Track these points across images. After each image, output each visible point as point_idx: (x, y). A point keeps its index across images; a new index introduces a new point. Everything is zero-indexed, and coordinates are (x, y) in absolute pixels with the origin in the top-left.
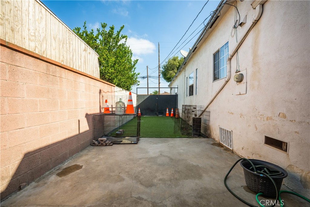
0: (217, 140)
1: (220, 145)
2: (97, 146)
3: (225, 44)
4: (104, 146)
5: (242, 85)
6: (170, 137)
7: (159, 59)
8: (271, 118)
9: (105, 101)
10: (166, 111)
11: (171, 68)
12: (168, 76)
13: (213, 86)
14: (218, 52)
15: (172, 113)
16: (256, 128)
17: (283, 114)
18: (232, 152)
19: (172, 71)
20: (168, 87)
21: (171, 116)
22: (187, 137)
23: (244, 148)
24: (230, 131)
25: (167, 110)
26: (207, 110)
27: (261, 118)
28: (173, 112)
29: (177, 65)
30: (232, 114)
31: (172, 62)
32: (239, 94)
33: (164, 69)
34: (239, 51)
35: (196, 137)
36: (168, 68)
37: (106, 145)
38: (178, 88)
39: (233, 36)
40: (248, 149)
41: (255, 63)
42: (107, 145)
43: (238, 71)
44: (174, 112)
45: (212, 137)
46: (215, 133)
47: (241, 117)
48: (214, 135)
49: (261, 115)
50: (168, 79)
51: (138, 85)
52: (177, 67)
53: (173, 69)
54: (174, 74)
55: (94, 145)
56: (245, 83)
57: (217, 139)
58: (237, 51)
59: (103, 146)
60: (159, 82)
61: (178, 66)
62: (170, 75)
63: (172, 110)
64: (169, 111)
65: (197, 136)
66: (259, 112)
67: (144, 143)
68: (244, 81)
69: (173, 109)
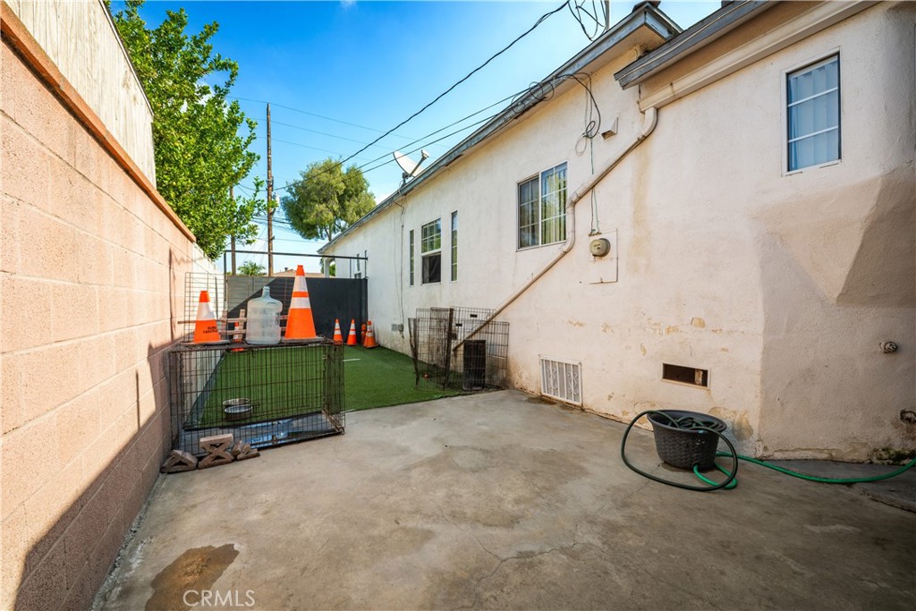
0: (533, 390)
1: (543, 400)
2: (197, 467)
3: (556, 167)
4: (229, 463)
5: (607, 264)
6: (417, 400)
7: (268, 158)
8: (675, 329)
9: (198, 295)
10: (334, 329)
11: (318, 194)
12: (311, 219)
13: (516, 261)
14: (534, 179)
15: (352, 333)
16: (645, 351)
17: (699, 319)
18: (582, 409)
19: (324, 205)
20: (317, 254)
21: (350, 341)
22: (459, 395)
23: (614, 396)
24: (576, 363)
25: (337, 326)
26: (499, 319)
27: (655, 330)
28: (356, 330)
29: (341, 189)
30: (581, 325)
31: (324, 178)
32: (600, 281)
33: (294, 196)
34: (596, 188)
35: (477, 391)
36: (309, 193)
37: (235, 459)
38: (366, 259)
39: (582, 153)
40: (624, 395)
41: (638, 220)
42: (239, 457)
43: (595, 232)
44: (358, 330)
45: (516, 386)
46: (525, 374)
47: (605, 331)
48: (524, 379)
49: (655, 324)
50: (308, 229)
51: (249, 242)
52: (338, 193)
53: (325, 201)
54: (331, 216)
55: (179, 468)
56: (615, 260)
57: (530, 389)
58: (593, 187)
59: (222, 464)
60: (269, 235)
61: (341, 193)
62: (317, 215)
63: (353, 326)
64: (341, 329)
65: (478, 388)
66: (649, 319)
67: (360, 427)
68: (612, 253)
69: (355, 322)
